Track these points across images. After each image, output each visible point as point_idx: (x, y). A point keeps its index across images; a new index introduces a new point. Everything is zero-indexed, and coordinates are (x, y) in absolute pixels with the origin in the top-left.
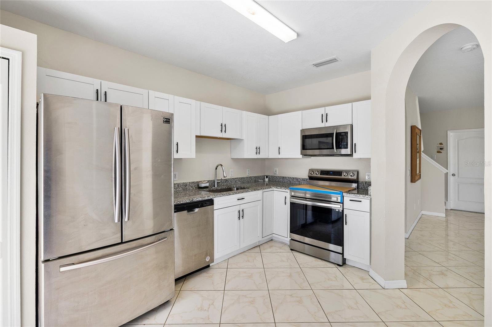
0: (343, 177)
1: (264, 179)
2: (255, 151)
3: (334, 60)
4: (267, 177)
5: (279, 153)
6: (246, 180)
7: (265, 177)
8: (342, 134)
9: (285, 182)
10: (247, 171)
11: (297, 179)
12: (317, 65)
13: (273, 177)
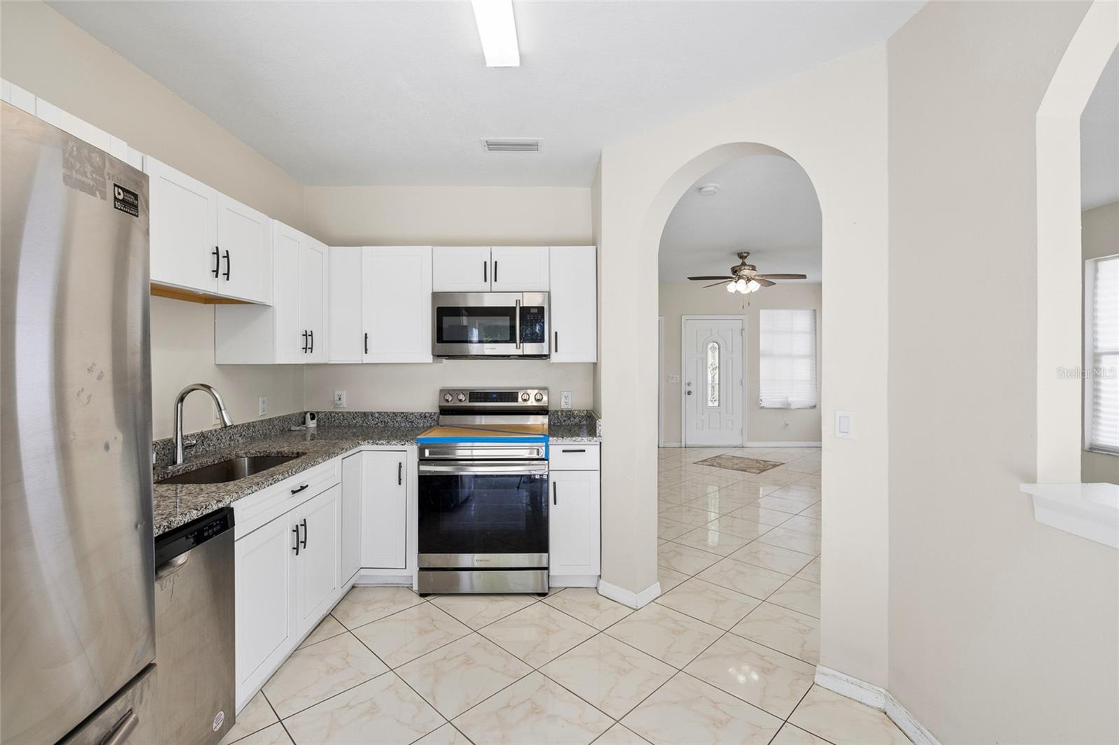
0: (520, 403)
1: (304, 423)
2: (301, 342)
3: (531, 147)
4: (313, 417)
5: (366, 350)
6: (258, 431)
7: (308, 416)
8: (532, 311)
9: (368, 426)
10: (261, 403)
11: (405, 415)
12: (493, 146)
13: (330, 415)
